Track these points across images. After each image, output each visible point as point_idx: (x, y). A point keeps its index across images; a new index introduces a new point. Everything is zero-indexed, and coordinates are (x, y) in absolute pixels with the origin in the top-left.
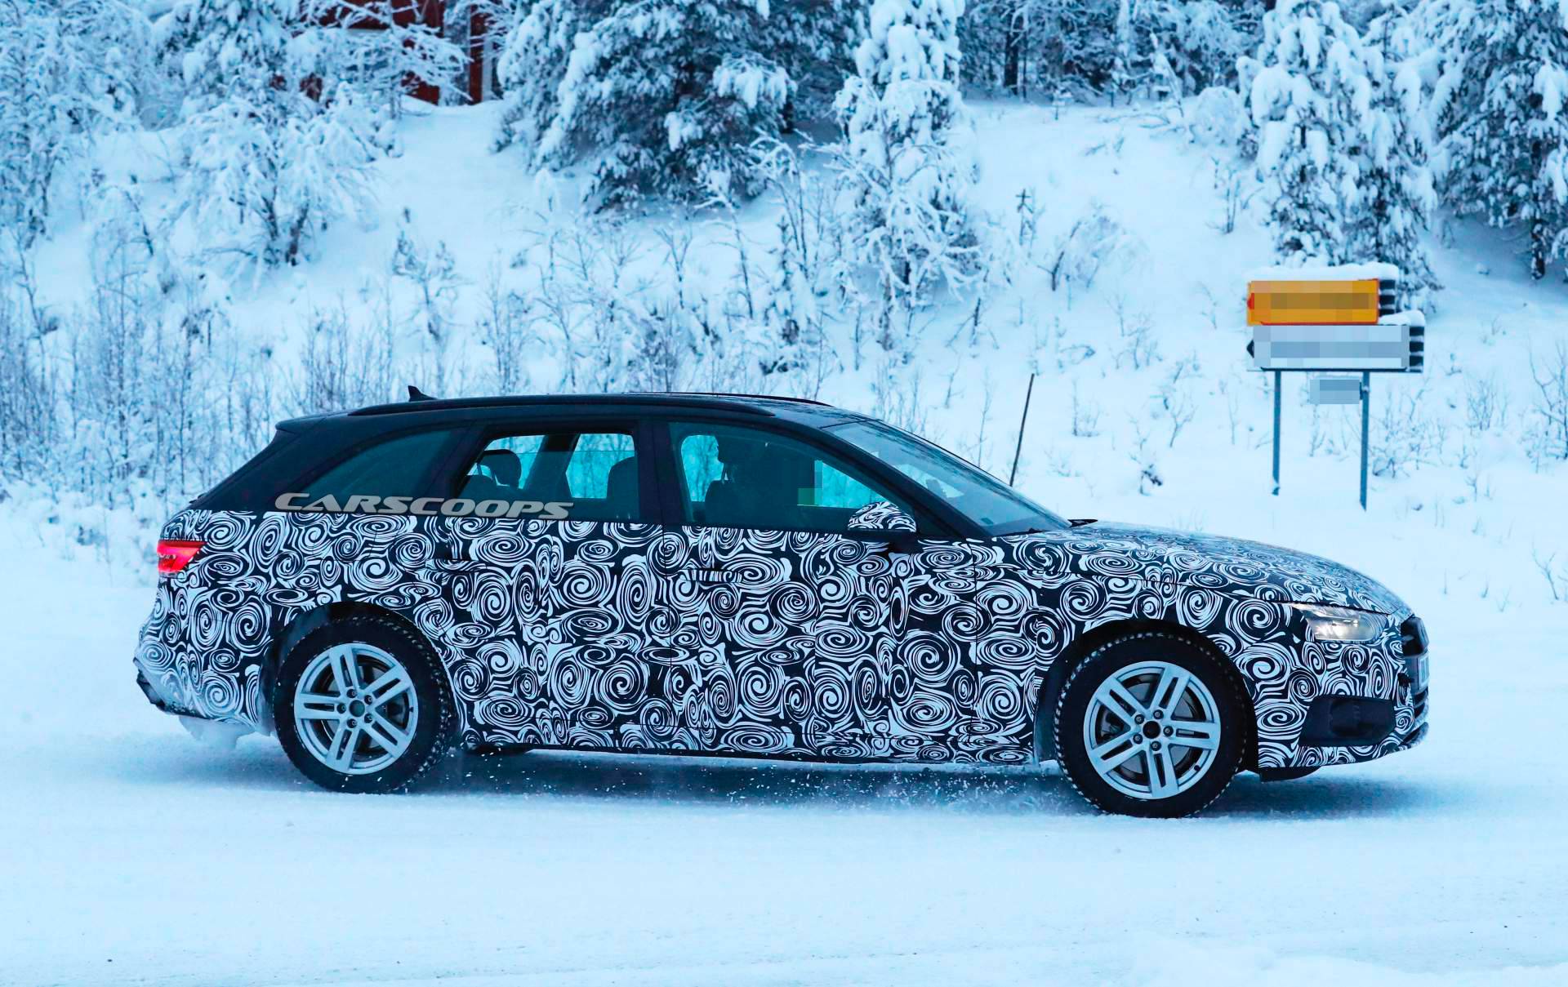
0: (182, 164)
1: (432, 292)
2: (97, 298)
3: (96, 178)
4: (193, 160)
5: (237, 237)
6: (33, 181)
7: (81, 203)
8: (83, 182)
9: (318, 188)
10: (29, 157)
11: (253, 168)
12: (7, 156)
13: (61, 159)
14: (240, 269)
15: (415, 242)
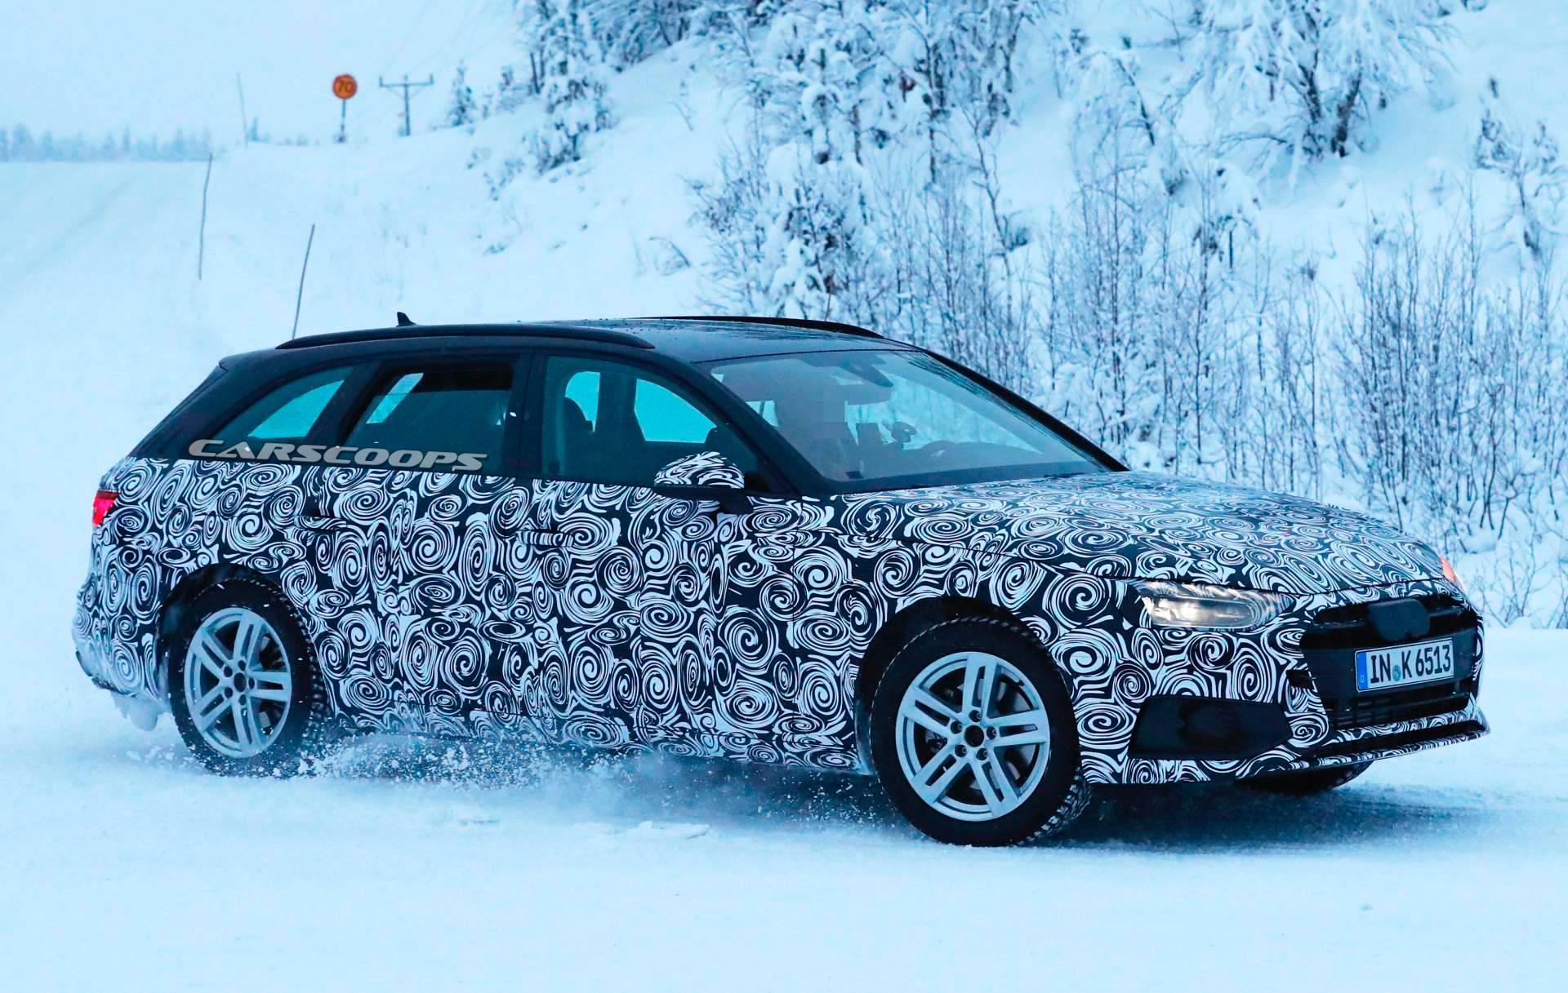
0: (1191, 22)
1: (1529, 191)
2: (1080, 200)
3: (1077, 42)
4: (1206, 16)
5: (1265, 119)
6: (993, 46)
7: (1057, 75)
8: (1059, 47)
9: (1373, 53)
10: (986, 14)
11: (1286, 26)
12: (956, 13)
13: (1029, 18)
14: (1272, 160)
15: (1505, 123)
